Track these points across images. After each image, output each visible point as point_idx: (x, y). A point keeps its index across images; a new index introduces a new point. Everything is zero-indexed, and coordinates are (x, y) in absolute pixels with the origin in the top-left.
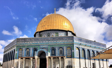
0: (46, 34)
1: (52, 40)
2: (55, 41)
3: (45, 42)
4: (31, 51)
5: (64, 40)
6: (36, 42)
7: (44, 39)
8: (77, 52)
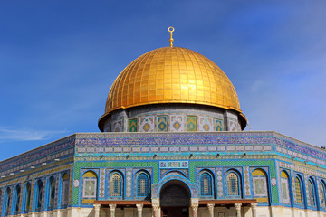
0: (151, 119)
1: (203, 144)
2: (211, 149)
3: (177, 149)
4: (129, 179)
5: (241, 144)
6: (145, 149)
7: (175, 140)
8: (284, 184)
